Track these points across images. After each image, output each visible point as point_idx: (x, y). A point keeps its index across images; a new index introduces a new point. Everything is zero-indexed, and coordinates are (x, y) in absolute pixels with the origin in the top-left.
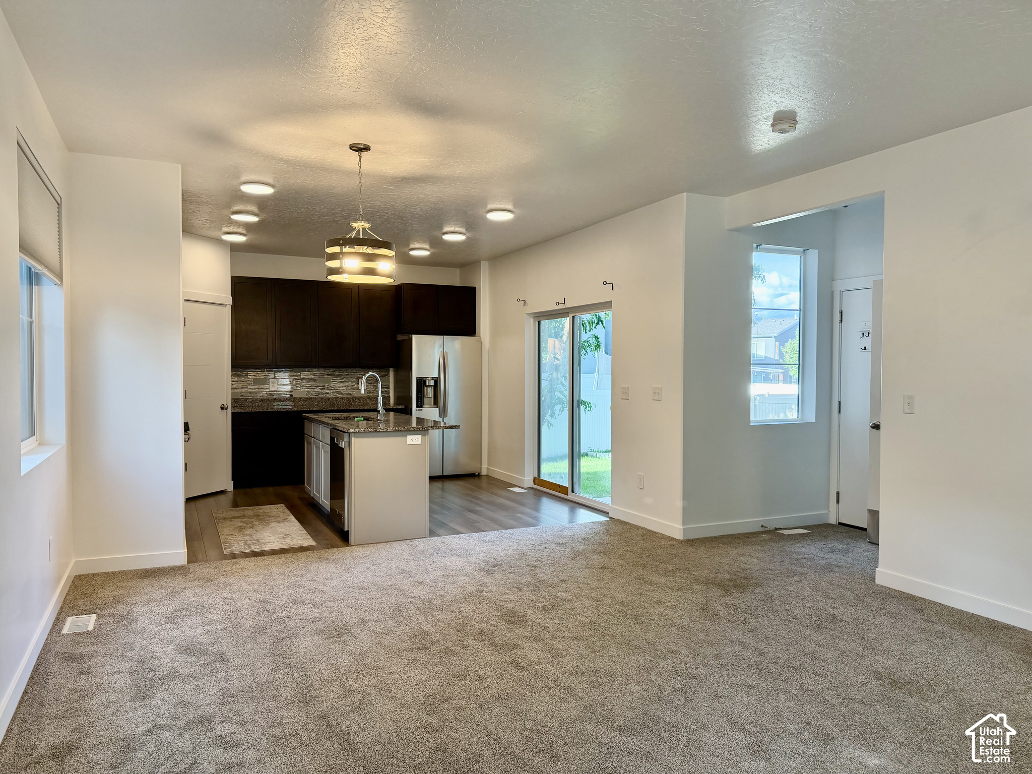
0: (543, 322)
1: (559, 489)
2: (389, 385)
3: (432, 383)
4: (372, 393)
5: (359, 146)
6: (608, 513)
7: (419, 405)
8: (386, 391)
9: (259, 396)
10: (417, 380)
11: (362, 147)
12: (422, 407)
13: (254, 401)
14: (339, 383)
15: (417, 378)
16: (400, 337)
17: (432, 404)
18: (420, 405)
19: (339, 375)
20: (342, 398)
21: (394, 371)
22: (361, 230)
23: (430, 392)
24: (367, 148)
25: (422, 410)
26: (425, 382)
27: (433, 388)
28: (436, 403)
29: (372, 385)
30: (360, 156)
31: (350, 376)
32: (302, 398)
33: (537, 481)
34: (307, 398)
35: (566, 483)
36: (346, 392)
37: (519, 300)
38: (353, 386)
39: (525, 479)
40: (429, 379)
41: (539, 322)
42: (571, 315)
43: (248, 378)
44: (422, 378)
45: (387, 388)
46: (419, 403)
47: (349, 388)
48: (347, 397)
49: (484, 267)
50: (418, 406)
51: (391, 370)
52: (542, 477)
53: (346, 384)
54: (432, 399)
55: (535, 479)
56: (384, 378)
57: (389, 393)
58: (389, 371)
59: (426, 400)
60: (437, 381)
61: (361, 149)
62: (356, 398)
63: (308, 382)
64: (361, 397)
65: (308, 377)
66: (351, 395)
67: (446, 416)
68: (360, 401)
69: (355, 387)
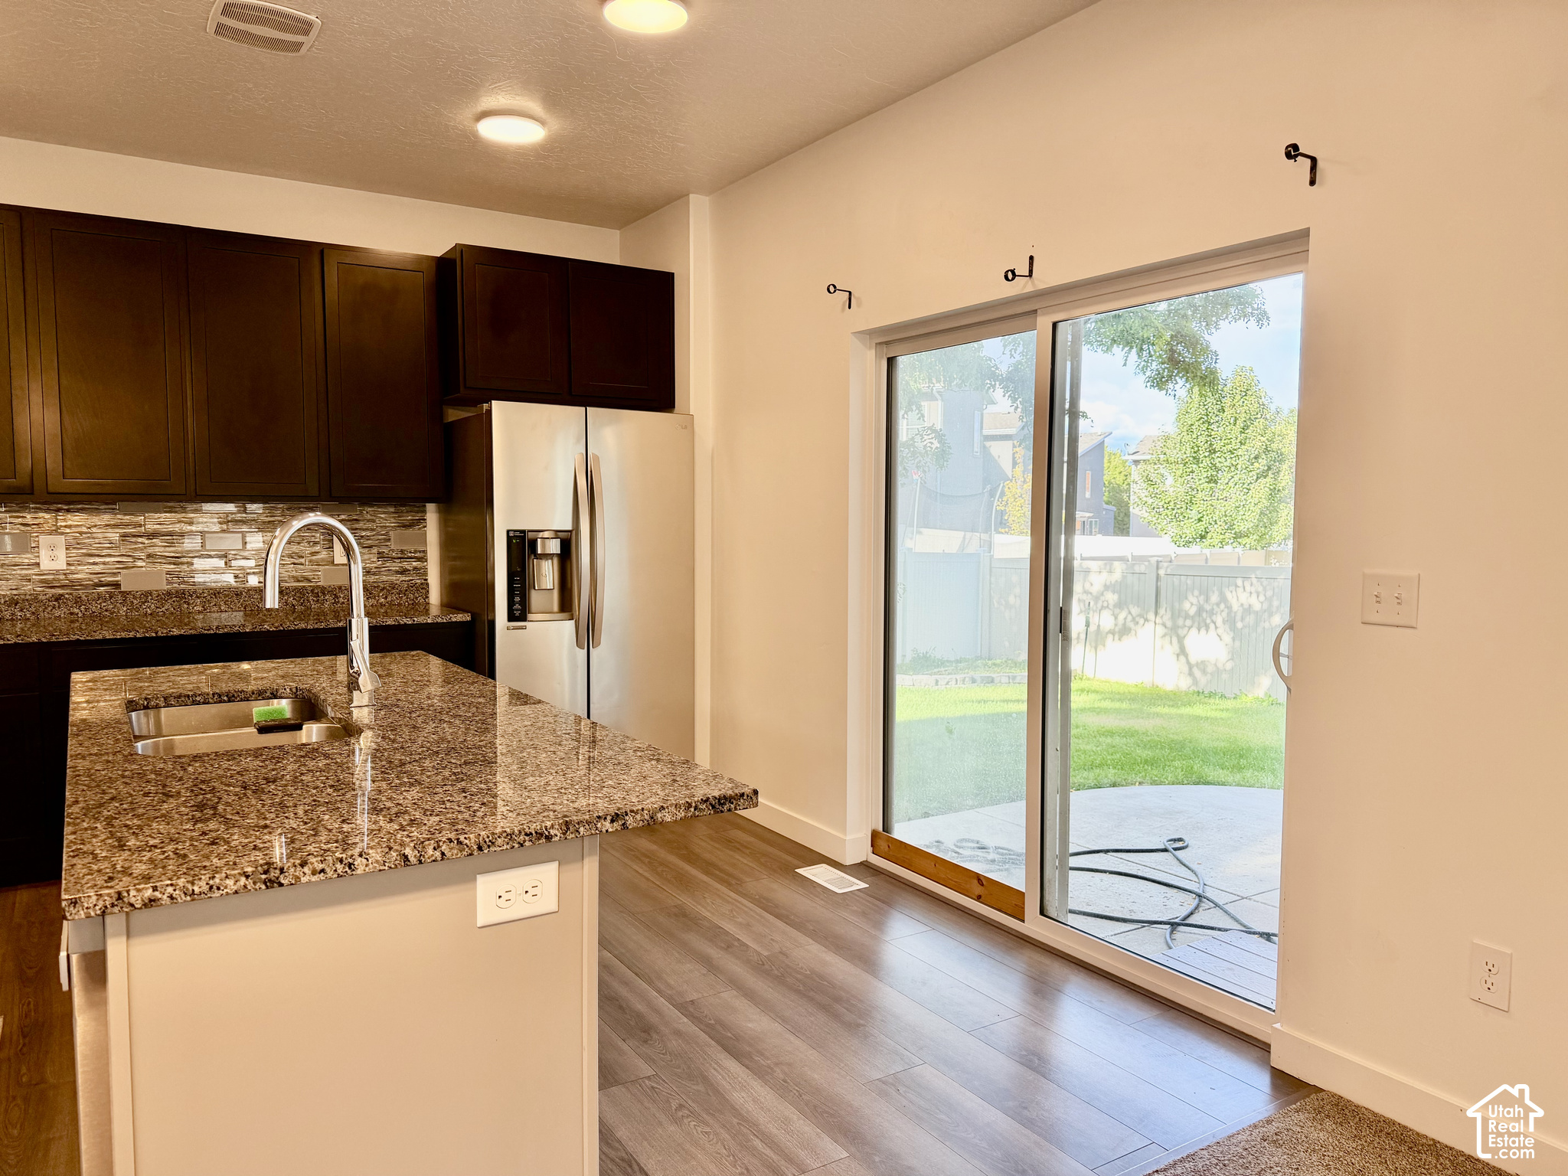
0: (903, 362)
1: (978, 890)
2: (425, 552)
3: (554, 547)
6: (1264, 1048)
7: (517, 613)
8: (415, 568)
10: (509, 539)
12: (525, 620)
15: (508, 531)
16: (453, 415)
17: (556, 608)
18: (519, 612)
19: (269, 521)
21: (440, 511)
23: (547, 574)
25: (524, 628)
26: (533, 543)
27: (556, 560)
28: (566, 605)
29: (375, 550)
32: (150, 593)
33: (882, 845)
34: (169, 593)
35: (1016, 878)
36: (294, 573)
37: (832, 289)
38: (313, 554)
39: (847, 838)
40: (546, 535)
41: (891, 362)
42: (1044, 322)
44: (523, 532)
45: (419, 559)
46: (516, 606)
47: (302, 559)
48: (295, 589)
49: (699, 208)
50: (512, 617)
51: (431, 508)
52: (901, 832)
54: (556, 594)
55: (875, 835)
56: (410, 531)
57: (425, 574)
58: (424, 512)
59: (536, 599)
60: (568, 543)
62: (323, 590)
63: (171, 544)
64: (340, 588)
65: (170, 528)
66: (309, 581)
67: (597, 645)
68: (336, 597)
69: (319, 557)
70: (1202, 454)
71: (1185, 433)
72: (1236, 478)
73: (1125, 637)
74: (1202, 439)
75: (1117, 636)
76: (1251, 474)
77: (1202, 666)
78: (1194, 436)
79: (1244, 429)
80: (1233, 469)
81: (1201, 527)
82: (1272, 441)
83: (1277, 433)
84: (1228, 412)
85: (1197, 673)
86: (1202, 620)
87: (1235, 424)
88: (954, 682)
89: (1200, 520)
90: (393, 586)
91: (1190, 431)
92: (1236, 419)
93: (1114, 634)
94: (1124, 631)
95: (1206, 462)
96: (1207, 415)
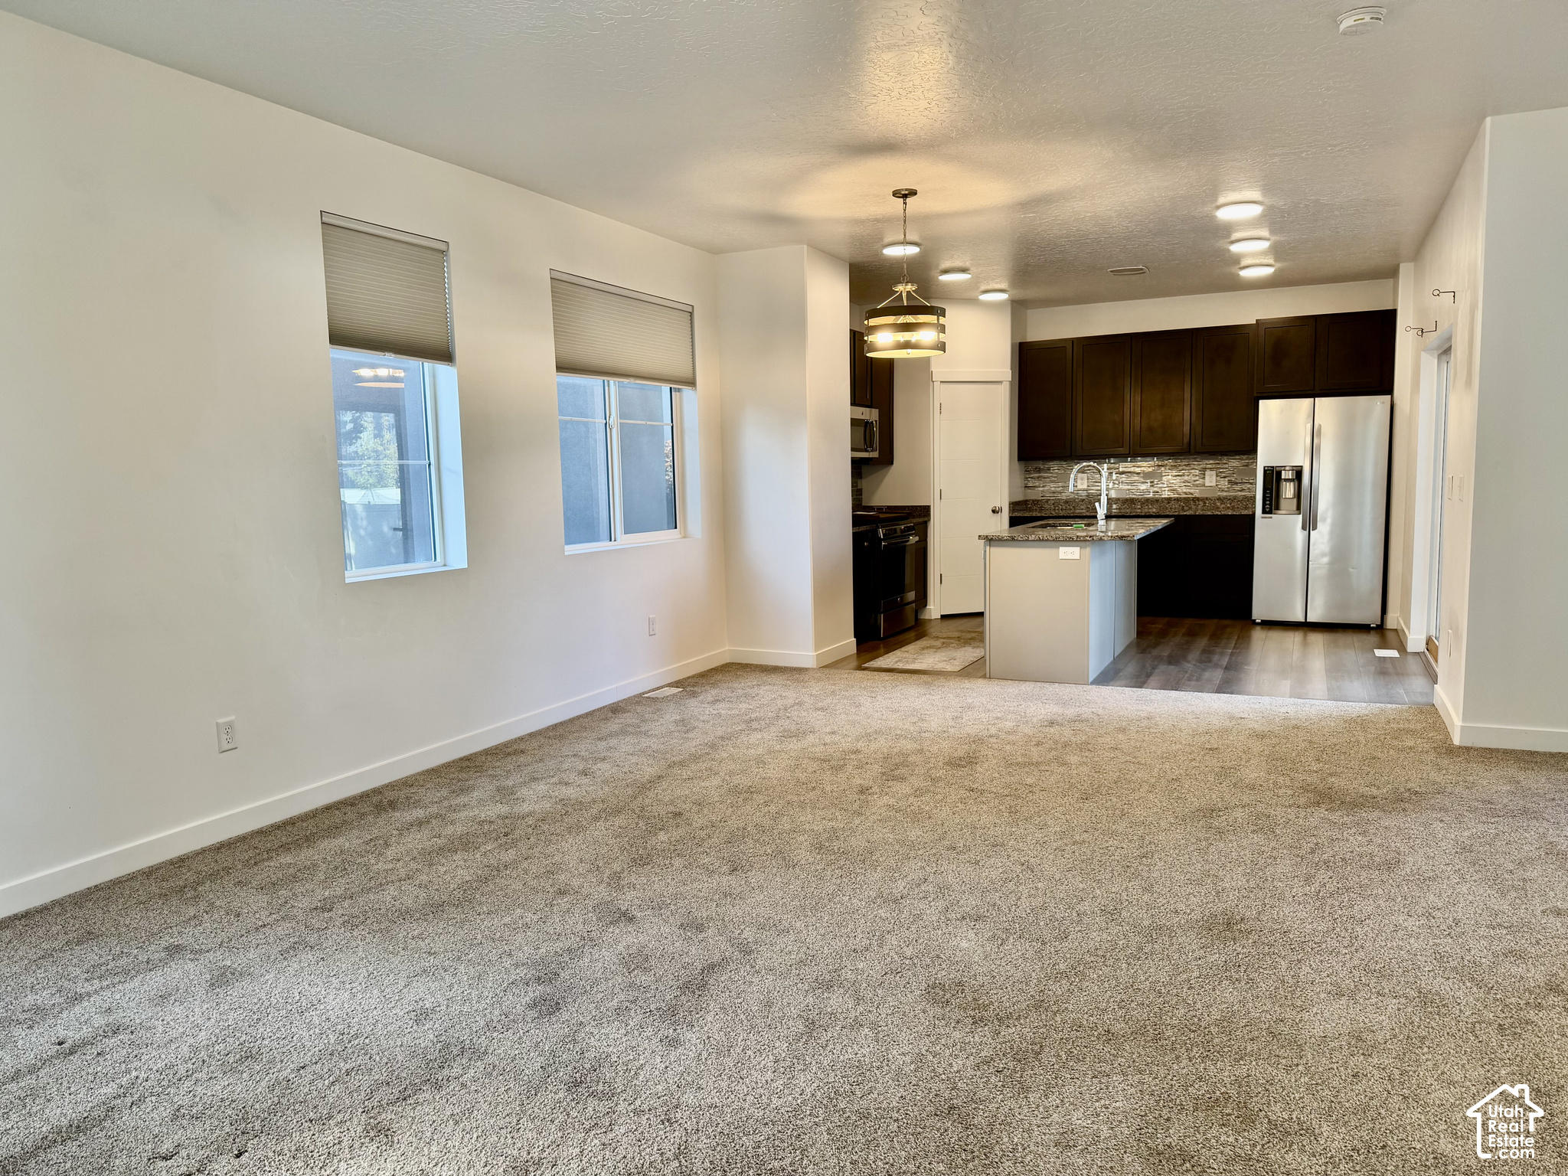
3: (1290, 475)
4: (1226, 491)
5: (903, 193)
7: (1267, 510)
8: (1249, 489)
9: (1064, 497)
10: (1265, 470)
11: (907, 192)
12: (1271, 513)
13: (1057, 503)
14: (1175, 478)
15: (1265, 467)
17: (1292, 508)
19: (1175, 466)
20: (1177, 500)
22: (904, 295)
23: (1288, 490)
24: (913, 193)
25: (1272, 517)
26: (1279, 474)
27: (1291, 483)
28: (1298, 507)
29: (1227, 479)
30: (905, 203)
31: (1192, 466)
32: (1119, 499)
34: (1127, 500)
36: (1185, 491)
38: (1195, 481)
39: (1410, 637)
40: (1287, 468)
43: (1052, 473)
44: (1273, 467)
46: (1268, 506)
47: (1189, 484)
48: (1184, 498)
50: (1264, 512)
53: (1186, 478)
54: (1292, 500)
55: (1429, 639)
56: (1247, 468)
59: (1280, 503)
60: (1299, 473)
61: (906, 195)
62: (1198, 499)
63: (1130, 477)
64: (1207, 498)
65: (1129, 470)
66: (1192, 494)
67: (1315, 528)
68: (1205, 503)
69: (1198, 482)
90: (1235, 498)
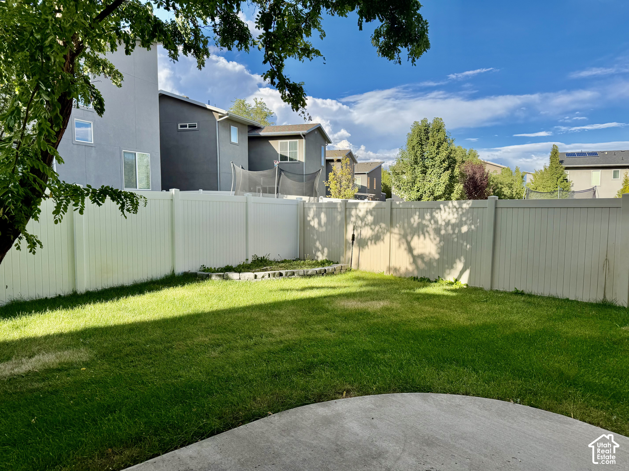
70: (419, 159)
71: (411, 150)
72: (435, 171)
73: (377, 242)
74: (419, 152)
75: (373, 242)
76: (441, 169)
77: (421, 256)
78: (415, 151)
79: (438, 147)
80: (433, 167)
81: (419, 194)
82: (450, 153)
83: (453, 149)
84: (431, 140)
85: (419, 262)
86: (421, 230)
87: (434, 145)
88: (267, 276)
89: (418, 191)
91: (413, 148)
92: (434, 143)
93: (371, 240)
94: (377, 238)
95: (421, 163)
96: (421, 141)
